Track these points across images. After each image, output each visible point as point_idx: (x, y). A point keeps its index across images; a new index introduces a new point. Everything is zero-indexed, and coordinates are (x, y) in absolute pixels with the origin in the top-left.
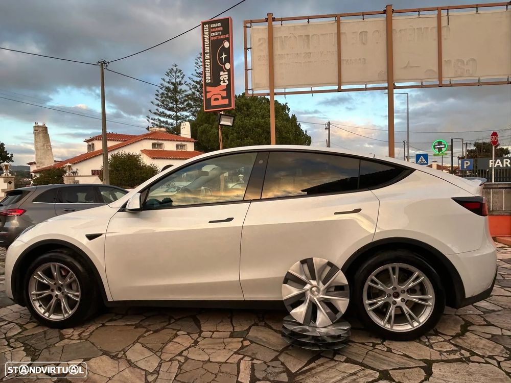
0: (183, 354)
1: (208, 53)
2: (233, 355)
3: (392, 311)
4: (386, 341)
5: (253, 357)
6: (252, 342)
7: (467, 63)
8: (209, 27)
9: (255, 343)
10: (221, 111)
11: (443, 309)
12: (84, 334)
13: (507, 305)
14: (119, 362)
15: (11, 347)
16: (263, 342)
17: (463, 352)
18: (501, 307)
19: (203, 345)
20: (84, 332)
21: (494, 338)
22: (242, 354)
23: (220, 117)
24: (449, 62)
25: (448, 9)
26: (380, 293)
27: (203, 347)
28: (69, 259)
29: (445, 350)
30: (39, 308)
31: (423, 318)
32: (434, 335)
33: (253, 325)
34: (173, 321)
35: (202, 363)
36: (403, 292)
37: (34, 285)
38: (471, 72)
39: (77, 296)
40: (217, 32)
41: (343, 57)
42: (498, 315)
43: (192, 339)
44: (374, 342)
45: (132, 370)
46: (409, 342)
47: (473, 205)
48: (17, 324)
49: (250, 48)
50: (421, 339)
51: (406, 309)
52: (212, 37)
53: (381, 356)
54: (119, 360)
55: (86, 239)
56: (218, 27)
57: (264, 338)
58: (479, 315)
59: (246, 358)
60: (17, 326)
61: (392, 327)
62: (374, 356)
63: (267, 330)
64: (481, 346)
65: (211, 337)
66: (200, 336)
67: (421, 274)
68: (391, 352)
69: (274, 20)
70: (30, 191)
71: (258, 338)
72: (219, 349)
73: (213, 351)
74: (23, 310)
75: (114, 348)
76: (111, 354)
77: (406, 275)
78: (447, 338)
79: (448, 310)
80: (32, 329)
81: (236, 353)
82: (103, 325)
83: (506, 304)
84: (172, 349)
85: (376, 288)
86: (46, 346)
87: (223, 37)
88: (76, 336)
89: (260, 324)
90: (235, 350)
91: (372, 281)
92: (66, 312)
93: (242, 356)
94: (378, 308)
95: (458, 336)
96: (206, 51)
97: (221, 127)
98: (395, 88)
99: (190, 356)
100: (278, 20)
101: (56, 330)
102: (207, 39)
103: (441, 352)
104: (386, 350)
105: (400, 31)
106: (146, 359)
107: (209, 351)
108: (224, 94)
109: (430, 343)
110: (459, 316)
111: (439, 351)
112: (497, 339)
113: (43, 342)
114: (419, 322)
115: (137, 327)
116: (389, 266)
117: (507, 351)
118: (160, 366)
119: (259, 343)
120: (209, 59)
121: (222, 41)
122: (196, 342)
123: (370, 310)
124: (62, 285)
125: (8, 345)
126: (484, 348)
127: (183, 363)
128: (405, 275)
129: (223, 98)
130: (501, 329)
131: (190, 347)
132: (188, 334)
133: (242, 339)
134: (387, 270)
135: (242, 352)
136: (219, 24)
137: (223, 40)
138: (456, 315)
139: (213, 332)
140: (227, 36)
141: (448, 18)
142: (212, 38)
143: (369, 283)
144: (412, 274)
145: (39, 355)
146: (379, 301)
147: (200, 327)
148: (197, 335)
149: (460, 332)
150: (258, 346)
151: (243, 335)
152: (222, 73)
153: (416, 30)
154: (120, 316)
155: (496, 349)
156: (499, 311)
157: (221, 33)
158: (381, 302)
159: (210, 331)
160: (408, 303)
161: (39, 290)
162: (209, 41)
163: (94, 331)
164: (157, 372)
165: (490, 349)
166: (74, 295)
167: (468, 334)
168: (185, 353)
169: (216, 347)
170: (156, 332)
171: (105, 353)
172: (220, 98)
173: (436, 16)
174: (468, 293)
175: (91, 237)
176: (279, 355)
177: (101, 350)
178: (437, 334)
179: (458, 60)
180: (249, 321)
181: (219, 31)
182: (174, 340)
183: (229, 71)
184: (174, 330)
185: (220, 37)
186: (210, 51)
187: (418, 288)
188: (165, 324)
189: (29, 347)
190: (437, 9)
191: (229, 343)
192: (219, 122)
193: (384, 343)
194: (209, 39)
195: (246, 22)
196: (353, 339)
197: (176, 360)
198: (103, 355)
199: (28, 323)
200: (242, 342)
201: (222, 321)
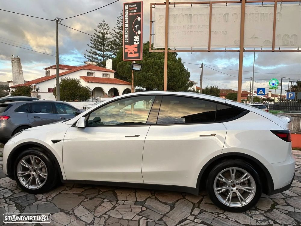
0: (107, 213)
1: (127, 23)
2: (136, 216)
3: (230, 195)
4: (226, 212)
5: (148, 217)
6: (147, 208)
7: (291, 37)
8: (128, 7)
9: (149, 209)
10: (133, 61)
11: (261, 195)
12: (49, 198)
13: (300, 193)
14: (70, 217)
15: (8, 204)
16: (154, 209)
17: (270, 221)
18: (297, 194)
19: (119, 208)
20: (48, 197)
21: (289, 214)
22: (141, 216)
23: (133, 65)
24: (279, 35)
25: (281, 1)
26: (224, 184)
27: (119, 210)
28: (41, 154)
29: (259, 219)
30: (22, 182)
31: (248, 200)
32: (254, 210)
33: (148, 198)
34: (101, 193)
35: (118, 220)
36: (238, 184)
37: (20, 167)
38: (293, 43)
39: (45, 176)
40: (133, 10)
41: (212, 30)
42: (294, 199)
43: (113, 205)
44: (219, 212)
45: (78, 222)
46: (239, 213)
47: (283, 135)
48: (9, 190)
49: (154, 21)
50: (247, 212)
51: (238, 194)
52: (130, 13)
53: (222, 221)
54: (70, 215)
55: (52, 143)
56: (134, 7)
57: (155, 206)
58: (283, 199)
59: (144, 218)
61: (230, 204)
62: (218, 221)
63: (157, 201)
64: (281, 218)
65: (123, 204)
66: (117, 203)
67: (249, 174)
68: (228, 219)
69: (170, 3)
70: (12, 105)
71: (151, 206)
72: (128, 212)
73: (124, 213)
74: (14, 182)
75: (67, 208)
76: (66, 211)
77: (240, 174)
78: (262, 212)
79: (263, 195)
80: (18, 193)
81: (138, 215)
82: (60, 193)
84: (100, 210)
85: (221, 181)
86: (27, 204)
87: (137, 13)
88: (44, 200)
89: (152, 197)
90: (137, 213)
91: (220, 177)
92: (39, 185)
93: (141, 217)
94: (222, 193)
95: (269, 211)
96: (126, 22)
97: (133, 71)
98: (244, 51)
99: (111, 215)
100: (172, 4)
101: (32, 195)
103: (257, 221)
104: (225, 218)
105: (250, 14)
106: (86, 215)
107: (122, 213)
108: (136, 50)
109: (252, 215)
110: (271, 198)
112: (291, 214)
113: (25, 202)
114: (246, 202)
115: (80, 195)
116: (230, 169)
117: (296, 222)
118: (94, 220)
120: (128, 27)
122: (115, 207)
123: (218, 194)
124: (36, 169)
125: (6, 202)
126: (283, 219)
128: (239, 174)
129: (135, 53)
130: (295, 208)
131: (111, 209)
132: (110, 201)
133: (141, 206)
134: (229, 171)
135: (141, 214)
136: (135, 5)
137: (137, 15)
138: (269, 198)
139: (125, 201)
140: (139, 13)
141: (281, 7)
142: (130, 14)
143: (217, 178)
144: (243, 174)
145: (24, 210)
146: (223, 189)
147: (117, 198)
148: (115, 202)
149: (270, 209)
150: (150, 211)
151: (142, 204)
152: (135, 37)
153: (260, 15)
154: (70, 188)
155: (290, 221)
156: (295, 197)
157: (136, 11)
159: (123, 200)
160: (240, 190)
161: (22, 171)
162: (128, 16)
163: (54, 197)
164: (92, 223)
165: (286, 221)
166: (43, 175)
167: (274, 210)
168: (108, 213)
169: (126, 210)
170: (91, 199)
171: (62, 211)
172: (133, 52)
173: (274, 5)
174: (276, 187)
175: (54, 142)
176: (163, 217)
177: (60, 209)
178: (256, 209)
179: (286, 35)
180: (146, 195)
181: (135, 10)
182: (102, 205)
184: (101, 198)
185: (135, 14)
186: (128, 22)
187: (247, 182)
188: (96, 194)
189: (18, 205)
190: (274, 1)
191: (134, 208)
192: (132, 68)
193: (224, 213)
194: (128, 14)
195: (152, 4)
196: (206, 210)
197: (103, 217)
198: (61, 211)
199: (16, 189)
200: (141, 208)
201: (130, 194)
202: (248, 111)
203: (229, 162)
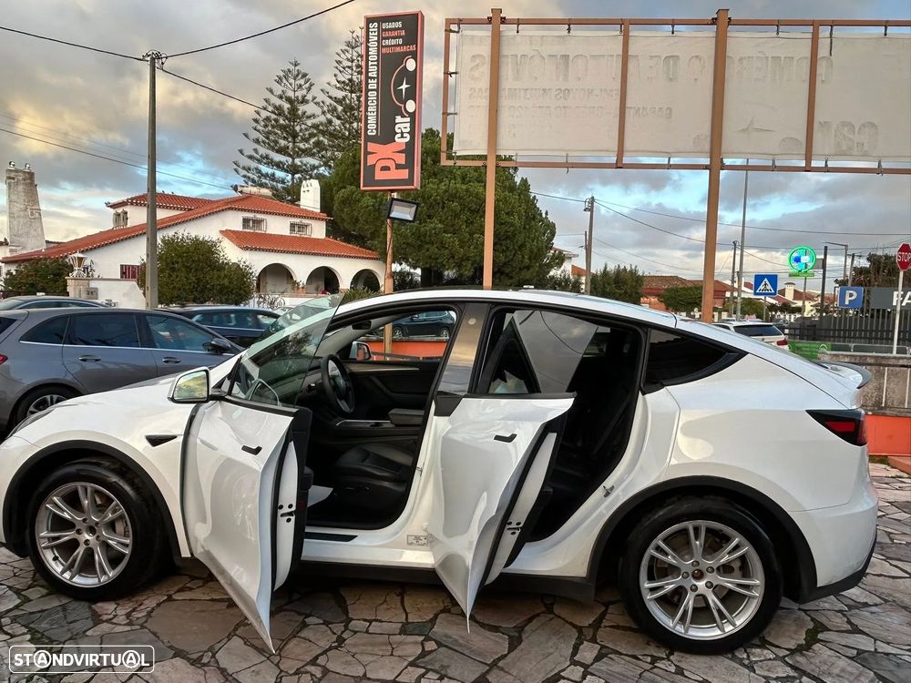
0: (318, 661)
1: (374, 78)
2: (406, 667)
3: (689, 602)
4: (676, 654)
5: (443, 672)
6: (439, 644)
7: (860, 129)
8: (378, 28)
9: (446, 646)
10: (392, 191)
11: (779, 601)
12: (136, 615)
13: (890, 595)
14: (206, 673)
15: (7, 633)
16: (461, 645)
17: (805, 680)
18: (880, 598)
19: (355, 645)
20: (134, 610)
21: (860, 657)
22: (422, 667)
23: (391, 205)
24: (825, 124)
25: (832, 24)
26: (668, 571)
27: (354, 650)
28: (114, 479)
29: (774, 676)
30: (53, 563)
31: (742, 620)
32: (758, 647)
33: (442, 612)
34: (296, 596)
35: (353, 680)
36: (711, 570)
37: (46, 522)
38: (866, 148)
39: (126, 545)
40: (394, 38)
41: (628, 104)
42: (872, 613)
43: (334, 634)
44: (655, 654)
46: (714, 658)
47: (844, 425)
48: (10, 588)
49: (456, 73)
50: (737, 654)
51: (712, 599)
52: (382, 46)
53: (666, 682)
54: (206, 668)
55: (147, 444)
56: (395, 29)
57: (462, 637)
58: (840, 611)
59: (430, 675)
60: (10, 592)
61: (686, 631)
64: (836, 671)
66: (346, 628)
67: (744, 541)
68: (683, 675)
69: (503, 21)
70: (15, 320)
71: (450, 637)
72: (383, 656)
73: (371, 658)
74: (27, 563)
75: (196, 646)
76: (190, 656)
77: (718, 540)
78: (781, 653)
79: (785, 602)
80: (39, 600)
81: (412, 664)
82: (170, 599)
83: (890, 592)
84: (298, 651)
85: (664, 562)
86: (70, 635)
87: (405, 49)
88: (122, 619)
89: (453, 610)
90: (411, 659)
91: (658, 549)
92: (105, 573)
93: (424, 670)
94: (665, 595)
95: (800, 650)
96: (370, 75)
97: (392, 223)
98: (723, 167)
99: (331, 666)
100: (511, 22)
101: (83, 603)
102: (373, 51)
103: (767, 679)
104: (674, 671)
105: (741, 59)
106: (253, 669)
107: (366, 659)
108: (401, 159)
109: (751, 662)
110: (805, 611)
111: (765, 677)
112: (865, 659)
113: (62, 626)
114: (734, 625)
115: (231, 605)
116: (690, 525)
118: (279, 682)
119: (455, 648)
120: (377, 90)
121: (402, 57)
123: (650, 600)
124: (97, 524)
126: (842, 674)
127: (320, 679)
128: (716, 542)
129: (398, 167)
130: (875, 640)
131: (330, 648)
132: (326, 623)
133: (422, 638)
134: (685, 531)
135: (423, 662)
136: (399, 24)
138: (800, 609)
139: (370, 622)
140: (412, 48)
141: (831, 43)
142: (384, 50)
143: (651, 551)
144: (728, 539)
146: (668, 584)
147: (346, 613)
148: (341, 627)
149: (804, 642)
150: (450, 651)
151: (424, 630)
152: (399, 119)
153: (770, 61)
154: (200, 583)
156: (876, 605)
157: (401, 41)
158: (671, 586)
159: (365, 620)
160: (716, 589)
161: (53, 530)
162: (378, 55)
163: (153, 609)
165: (852, 678)
166: (119, 542)
167: (817, 647)
168: (321, 661)
169: (376, 650)
171: (178, 654)
172: (393, 166)
173: (810, 36)
175: (155, 441)
176: (488, 672)
177: (171, 647)
178: (764, 644)
179: (844, 124)
180: (435, 604)
181: (398, 37)
182: (302, 634)
183: (412, 115)
184: (299, 614)
185: (398, 49)
186: (378, 74)
187: (736, 565)
188: (282, 602)
189: (40, 635)
190: (812, 23)
191: (400, 643)
192: (389, 213)
193: (671, 658)
194: (378, 50)
195: (449, 22)
196: (618, 649)
197: (307, 672)
198: (175, 656)
199: (29, 587)
200: (422, 644)
201: (385, 601)
202: (742, 354)
203: (685, 507)
